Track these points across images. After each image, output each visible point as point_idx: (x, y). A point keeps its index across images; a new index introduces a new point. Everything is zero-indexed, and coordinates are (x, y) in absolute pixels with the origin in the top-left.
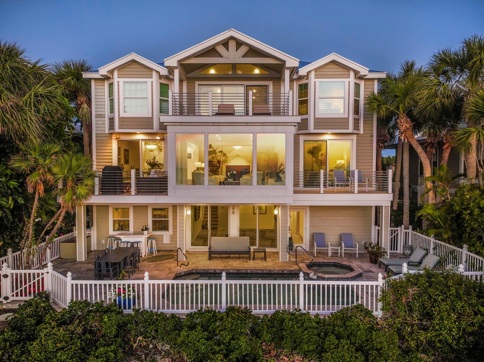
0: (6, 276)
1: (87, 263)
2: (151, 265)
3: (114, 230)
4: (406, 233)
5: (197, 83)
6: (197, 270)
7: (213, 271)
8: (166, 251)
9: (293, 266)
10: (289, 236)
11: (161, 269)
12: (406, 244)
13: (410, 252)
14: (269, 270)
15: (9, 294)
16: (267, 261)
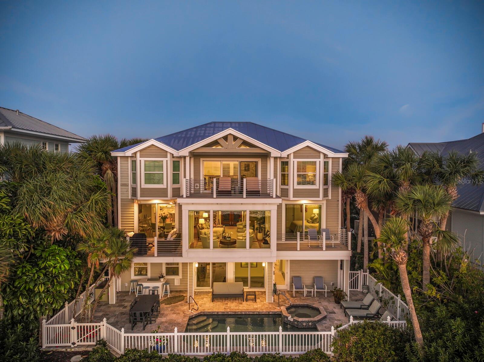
0: (73, 328)
1: (118, 307)
2: (168, 307)
3: (135, 275)
4: (365, 275)
5: (201, 159)
6: (204, 312)
7: (216, 313)
8: (177, 291)
9: (276, 308)
10: (273, 282)
11: (177, 312)
12: (364, 284)
13: (367, 291)
14: (259, 312)
15: (76, 341)
16: (256, 303)
